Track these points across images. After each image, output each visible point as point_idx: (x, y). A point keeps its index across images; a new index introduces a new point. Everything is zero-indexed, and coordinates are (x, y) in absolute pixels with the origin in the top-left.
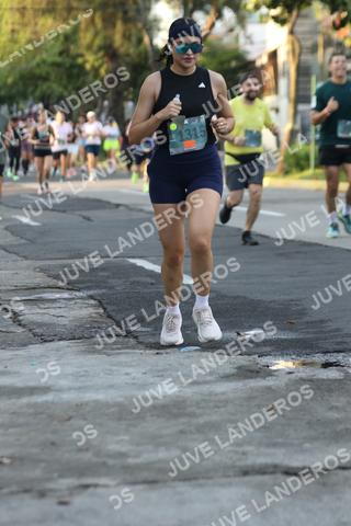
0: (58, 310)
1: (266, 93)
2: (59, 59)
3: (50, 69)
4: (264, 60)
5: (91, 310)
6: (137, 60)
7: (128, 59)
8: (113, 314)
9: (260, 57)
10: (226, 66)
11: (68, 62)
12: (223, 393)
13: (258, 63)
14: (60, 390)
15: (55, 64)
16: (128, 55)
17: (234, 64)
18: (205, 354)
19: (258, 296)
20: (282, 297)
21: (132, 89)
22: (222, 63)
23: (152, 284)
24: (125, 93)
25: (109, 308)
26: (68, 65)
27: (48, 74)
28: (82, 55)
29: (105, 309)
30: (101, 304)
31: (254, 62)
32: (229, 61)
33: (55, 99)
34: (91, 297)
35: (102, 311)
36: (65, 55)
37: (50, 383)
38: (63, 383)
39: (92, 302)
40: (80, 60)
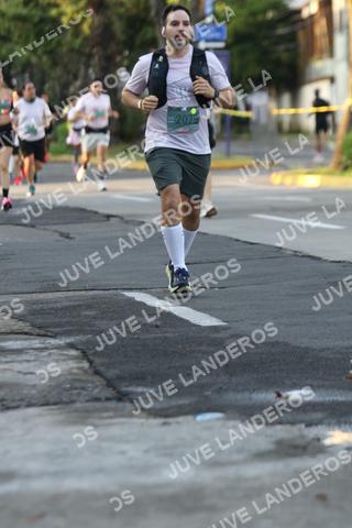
0: (26, 365)
1: (316, 56)
2: (24, 11)
3: (12, 25)
4: (314, 8)
5: (72, 364)
6: (134, 11)
7: (122, 10)
8: (102, 369)
9: (308, 5)
10: (260, 18)
11: (37, 14)
12: (257, 478)
13: (305, 13)
14: (28, 476)
15: (18, 18)
16: (122, 5)
17: (270, 15)
18: (231, 423)
19: (304, 342)
20: (339, 343)
21: (127, 53)
22: (253, 14)
23: (157, 326)
24: (118, 59)
25: (97, 361)
26: (36, 19)
27: (9, 31)
28: (56, 6)
29: (91, 362)
30: (85, 355)
31: (298, 12)
32: (264, 11)
33: (19, 68)
34: (71, 346)
35: (86, 365)
36: (32, 5)
37: (15, 466)
38: (33, 466)
39: (73, 352)
40: (54, 12)
